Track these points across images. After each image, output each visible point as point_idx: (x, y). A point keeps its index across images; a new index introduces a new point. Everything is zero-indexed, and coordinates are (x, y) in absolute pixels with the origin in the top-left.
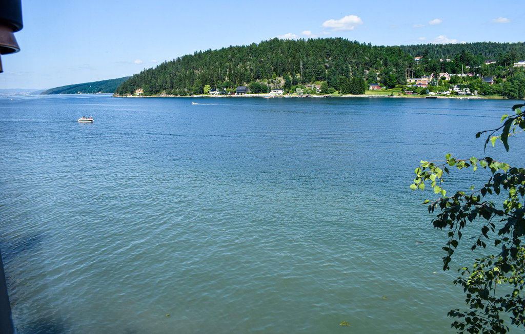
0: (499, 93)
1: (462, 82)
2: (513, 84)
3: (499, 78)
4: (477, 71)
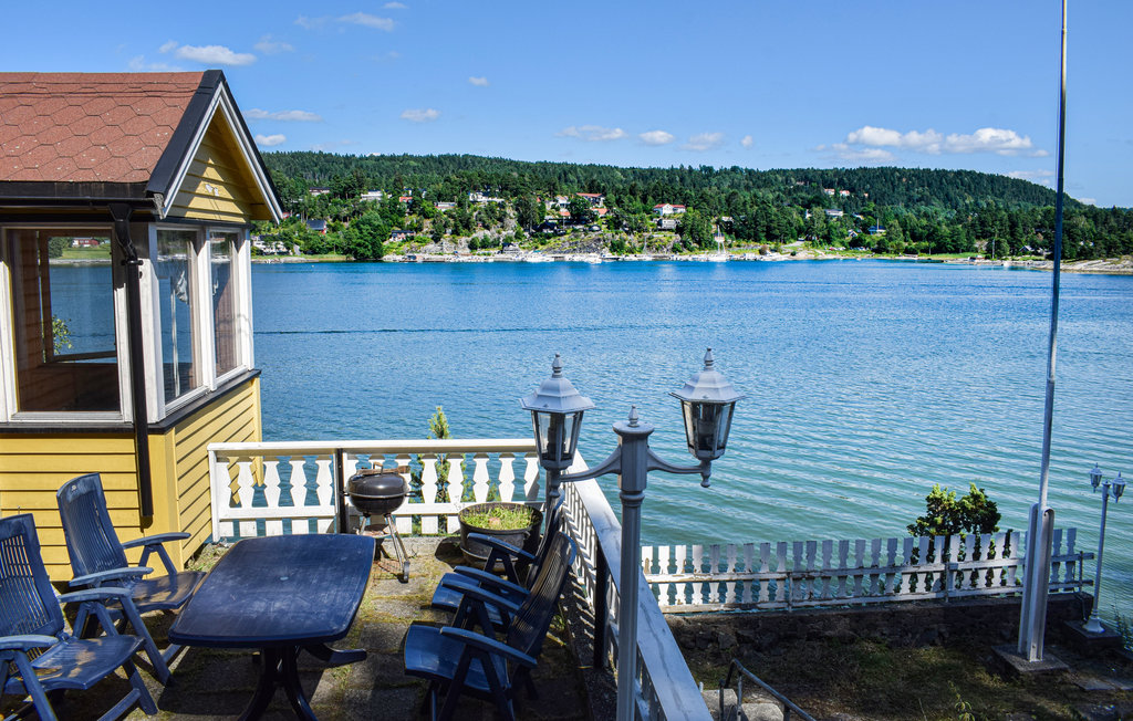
0: (339, 249)
1: (269, 230)
2: (361, 233)
3: (337, 221)
4: (296, 208)
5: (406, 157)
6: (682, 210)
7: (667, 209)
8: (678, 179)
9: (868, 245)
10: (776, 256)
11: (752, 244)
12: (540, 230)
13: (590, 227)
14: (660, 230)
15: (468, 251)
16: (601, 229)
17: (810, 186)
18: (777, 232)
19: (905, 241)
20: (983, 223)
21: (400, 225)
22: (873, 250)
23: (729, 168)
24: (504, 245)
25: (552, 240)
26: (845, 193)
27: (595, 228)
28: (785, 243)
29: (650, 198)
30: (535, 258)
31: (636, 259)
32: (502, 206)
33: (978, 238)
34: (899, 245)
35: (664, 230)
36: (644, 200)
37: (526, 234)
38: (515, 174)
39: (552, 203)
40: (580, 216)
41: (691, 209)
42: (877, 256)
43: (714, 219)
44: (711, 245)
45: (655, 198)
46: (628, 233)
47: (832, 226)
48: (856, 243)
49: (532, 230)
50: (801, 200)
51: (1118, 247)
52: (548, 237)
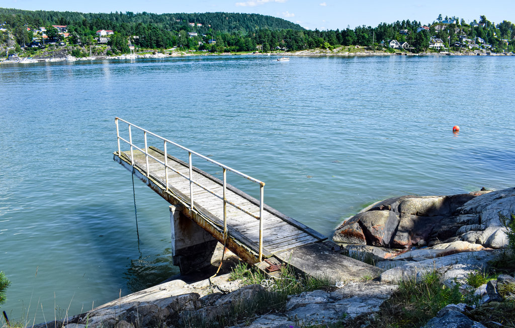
6: (111, 33)
7: (103, 33)
8: (115, 19)
9: (208, 49)
10: (161, 56)
11: (149, 50)
12: (30, 46)
13: (60, 43)
14: (99, 44)
16: (65, 44)
17: (183, 21)
18: (162, 43)
19: (225, 46)
20: (260, 37)
22: (209, 51)
23: (141, 13)
24: (9, 55)
25: (38, 51)
26: (200, 25)
27: (62, 44)
28: (166, 49)
29: (95, 27)
30: (26, 61)
31: (86, 59)
32: (6, 33)
33: (258, 44)
34: (221, 48)
35: (101, 44)
36: (91, 28)
38: (14, 15)
39: (37, 31)
40: (53, 37)
41: (116, 32)
42: (211, 54)
43: (129, 38)
44: (128, 51)
45: (97, 27)
46: (81, 46)
47: (190, 40)
48: (202, 48)
49: (25, 46)
50: (176, 28)
51: (314, 44)
52: (35, 50)
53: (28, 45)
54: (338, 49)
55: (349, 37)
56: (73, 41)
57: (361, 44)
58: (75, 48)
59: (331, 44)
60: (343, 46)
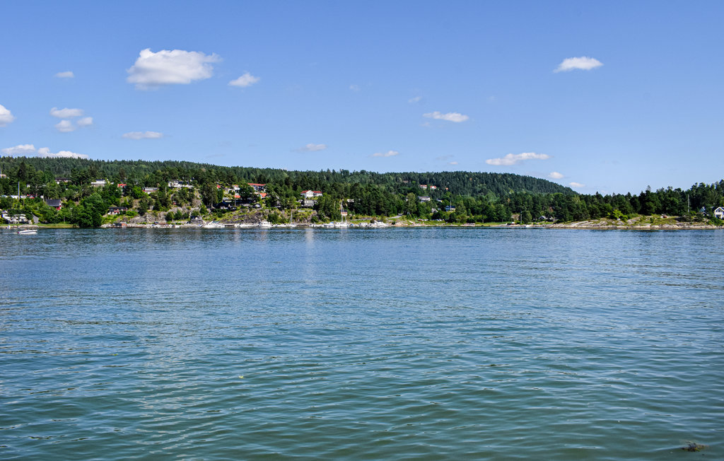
0: (67, 220)
2: (86, 208)
3: (70, 201)
5: (140, 162)
6: (319, 194)
7: (309, 194)
8: (325, 178)
9: (444, 217)
10: (382, 224)
11: (366, 217)
12: (218, 207)
13: (254, 205)
14: (303, 207)
15: (165, 221)
16: (261, 207)
17: (412, 182)
18: (383, 209)
19: (468, 215)
20: (517, 203)
21: (116, 204)
22: (446, 221)
23: (359, 171)
24: (191, 218)
25: (227, 214)
26: (433, 187)
27: (257, 206)
28: (388, 216)
29: (299, 187)
30: (211, 225)
31: (285, 226)
32: (192, 190)
33: (514, 212)
34: (463, 217)
35: (306, 207)
36: (295, 188)
37: (209, 210)
38: (205, 171)
39: (229, 190)
40: (247, 198)
41: (326, 194)
42: (448, 225)
43: (341, 201)
44: (338, 218)
45: (302, 187)
46: (280, 209)
47: (421, 206)
48: (436, 217)
49: (213, 207)
50: (403, 191)
51: (598, 213)
52: (224, 212)
53: (216, 206)
54: (634, 219)
55: (650, 203)
56: (271, 203)
57: (670, 213)
58: (273, 212)
59: (624, 212)
60: (641, 216)
